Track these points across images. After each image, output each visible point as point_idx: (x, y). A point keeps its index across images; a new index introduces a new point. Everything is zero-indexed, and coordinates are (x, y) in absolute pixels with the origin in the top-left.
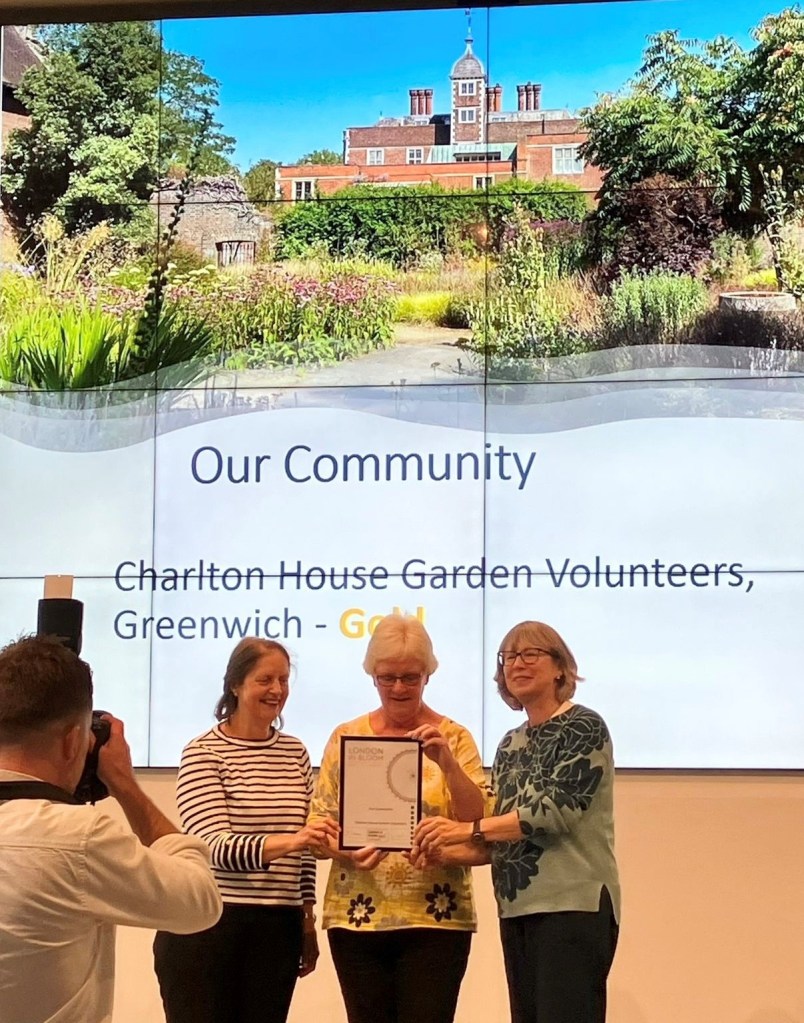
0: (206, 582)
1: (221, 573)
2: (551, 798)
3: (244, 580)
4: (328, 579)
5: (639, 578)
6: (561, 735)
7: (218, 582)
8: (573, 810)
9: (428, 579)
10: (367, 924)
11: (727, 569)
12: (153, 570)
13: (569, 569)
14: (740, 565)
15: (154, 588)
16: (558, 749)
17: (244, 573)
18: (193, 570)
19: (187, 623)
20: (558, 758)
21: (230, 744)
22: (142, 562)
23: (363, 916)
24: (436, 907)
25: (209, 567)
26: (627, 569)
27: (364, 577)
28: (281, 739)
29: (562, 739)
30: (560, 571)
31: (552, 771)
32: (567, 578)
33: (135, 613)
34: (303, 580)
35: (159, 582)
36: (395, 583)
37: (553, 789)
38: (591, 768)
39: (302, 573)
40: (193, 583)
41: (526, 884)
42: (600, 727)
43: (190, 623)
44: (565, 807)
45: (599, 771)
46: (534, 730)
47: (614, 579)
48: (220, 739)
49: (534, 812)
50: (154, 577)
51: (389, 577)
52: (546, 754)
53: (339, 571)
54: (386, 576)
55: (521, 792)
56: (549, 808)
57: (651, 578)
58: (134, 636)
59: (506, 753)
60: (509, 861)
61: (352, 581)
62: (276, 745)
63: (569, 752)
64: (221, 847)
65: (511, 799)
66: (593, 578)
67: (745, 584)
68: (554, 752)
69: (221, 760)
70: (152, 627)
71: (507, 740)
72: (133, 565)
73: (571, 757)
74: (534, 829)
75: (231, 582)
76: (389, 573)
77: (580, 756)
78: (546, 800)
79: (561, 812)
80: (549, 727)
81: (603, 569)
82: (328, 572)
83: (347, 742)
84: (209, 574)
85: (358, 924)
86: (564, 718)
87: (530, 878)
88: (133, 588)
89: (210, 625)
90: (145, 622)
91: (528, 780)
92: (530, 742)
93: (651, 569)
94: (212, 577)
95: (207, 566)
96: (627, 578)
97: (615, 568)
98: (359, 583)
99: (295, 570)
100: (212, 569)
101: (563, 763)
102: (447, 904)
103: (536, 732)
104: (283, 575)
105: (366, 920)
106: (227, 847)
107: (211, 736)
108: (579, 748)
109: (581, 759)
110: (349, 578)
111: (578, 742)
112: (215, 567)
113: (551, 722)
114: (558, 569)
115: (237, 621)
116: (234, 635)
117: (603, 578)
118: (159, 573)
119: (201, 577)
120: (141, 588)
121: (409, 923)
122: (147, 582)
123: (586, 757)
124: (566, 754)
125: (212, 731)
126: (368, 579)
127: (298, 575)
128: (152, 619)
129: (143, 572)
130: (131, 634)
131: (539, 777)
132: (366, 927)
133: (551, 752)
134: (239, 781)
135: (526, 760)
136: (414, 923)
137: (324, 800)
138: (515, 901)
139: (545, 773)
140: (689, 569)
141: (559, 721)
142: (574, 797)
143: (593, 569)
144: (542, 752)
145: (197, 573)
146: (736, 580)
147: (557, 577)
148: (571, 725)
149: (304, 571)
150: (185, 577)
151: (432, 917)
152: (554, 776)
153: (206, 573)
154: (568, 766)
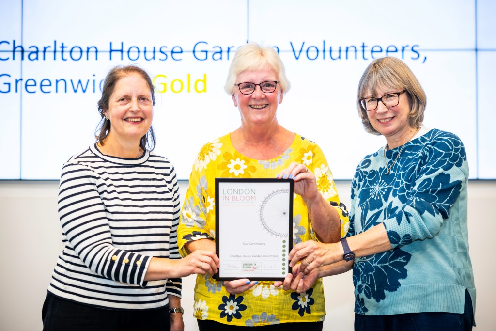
0: (59, 55)
1: (69, 49)
2: (412, 206)
3: (84, 54)
4: (142, 54)
5: (351, 54)
6: (423, 154)
7: (67, 55)
8: (434, 216)
9: (210, 55)
10: (236, 320)
11: (410, 48)
12: (21, 47)
13: (305, 49)
14: (418, 46)
15: (22, 59)
16: (421, 165)
17: (85, 49)
18: (49, 47)
19: (47, 83)
20: (420, 172)
21: (105, 161)
22: (14, 42)
23: (235, 312)
24: (299, 303)
25: (61, 45)
26: (344, 49)
27: (166, 53)
28: (151, 158)
29: (424, 157)
30: (299, 50)
31: (414, 185)
32: (304, 54)
33: (9, 76)
34: (125, 54)
35: (26, 55)
36: (187, 57)
37: (414, 199)
38: (451, 182)
39: (124, 50)
40: (49, 55)
41: (395, 287)
42: (460, 146)
43: (48, 83)
44: (426, 214)
45: (458, 185)
46: (395, 151)
47: (335, 55)
48: (97, 156)
49: (399, 222)
50: (23, 51)
51: (183, 53)
52: (407, 171)
53: (150, 49)
54: (181, 52)
55: (385, 205)
56: (411, 215)
57: (360, 54)
58: (9, 91)
59: (366, 173)
60: (376, 264)
61: (158, 55)
62: (147, 164)
63: (431, 167)
64: (106, 260)
65: (377, 210)
66: (321, 54)
67: (422, 58)
68: (416, 168)
69: (97, 176)
70: (21, 85)
71: (367, 162)
72: (8, 43)
73: (432, 171)
74: (401, 237)
75: (76, 55)
76: (183, 50)
77: (441, 170)
78: (408, 209)
79: (423, 218)
80: (409, 148)
81: (327, 49)
82: (142, 50)
83: (221, 185)
84: (61, 49)
85: (230, 318)
86: (423, 140)
87: (400, 280)
88: (8, 59)
89: (61, 85)
90: (17, 82)
91: (392, 192)
92: (390, 162)
93: (360, 49)
94: (62, 52)
95: (59, 45)
96: (343, 54)
97: (335, 49)
98: (164, 57)
99: (120, 48)
100: (63, 47)
101: (424, 177)
102: (308, 300)
103: (397, 153)
104: (111, 51)
105: (238, 316)
106: (112, 262)
107: (89, 153)
108: (440, 163)
109: (442, 174)
110: (156, 53)
111: (439, 159)
112: (65, 45)
113: (412, 144)
114: (297, 49)
115: (80, 82)
116: (78, 91)
117: (327, 54)
118: (26, 48)
119: (55, 52)
120: (14, 59)
121: (278, 320)
122: (18, 55)
123: (446, 172)
124: (427, 169)
125: (89, 149)
126: (169, 54)
127: (122, 51)
128: (21, 80)
129: (15, 48)
130: (7, 90)
131: (403, 190)
132: (235, 322)
133: (414, 167)
134: (114, 195)
135: (388, 178)
136: (282, 319)
137: (193, 211)
138: (381, 301)
139: (408, 187)
140: (384, 49)
141: (420, 143)
142: (434, 205)
143: (321, 49)
144: (404, 169)
145: (52, 49)
146: (416, 55)
147: (297, 54)
148: (433, 144)
149: (126, 49)
150: (44, 52)
151: (296, 313)
152: (415, 188)
153: (59, 49)
154: (429, 179)
